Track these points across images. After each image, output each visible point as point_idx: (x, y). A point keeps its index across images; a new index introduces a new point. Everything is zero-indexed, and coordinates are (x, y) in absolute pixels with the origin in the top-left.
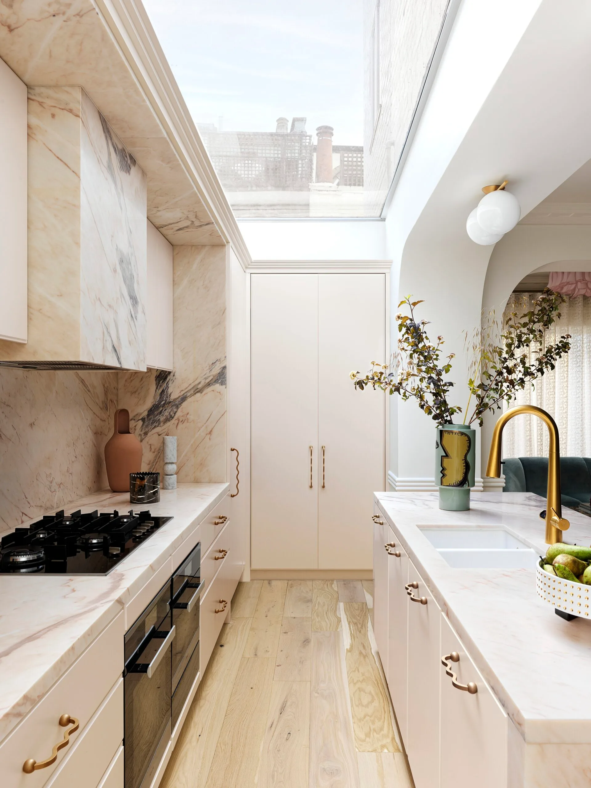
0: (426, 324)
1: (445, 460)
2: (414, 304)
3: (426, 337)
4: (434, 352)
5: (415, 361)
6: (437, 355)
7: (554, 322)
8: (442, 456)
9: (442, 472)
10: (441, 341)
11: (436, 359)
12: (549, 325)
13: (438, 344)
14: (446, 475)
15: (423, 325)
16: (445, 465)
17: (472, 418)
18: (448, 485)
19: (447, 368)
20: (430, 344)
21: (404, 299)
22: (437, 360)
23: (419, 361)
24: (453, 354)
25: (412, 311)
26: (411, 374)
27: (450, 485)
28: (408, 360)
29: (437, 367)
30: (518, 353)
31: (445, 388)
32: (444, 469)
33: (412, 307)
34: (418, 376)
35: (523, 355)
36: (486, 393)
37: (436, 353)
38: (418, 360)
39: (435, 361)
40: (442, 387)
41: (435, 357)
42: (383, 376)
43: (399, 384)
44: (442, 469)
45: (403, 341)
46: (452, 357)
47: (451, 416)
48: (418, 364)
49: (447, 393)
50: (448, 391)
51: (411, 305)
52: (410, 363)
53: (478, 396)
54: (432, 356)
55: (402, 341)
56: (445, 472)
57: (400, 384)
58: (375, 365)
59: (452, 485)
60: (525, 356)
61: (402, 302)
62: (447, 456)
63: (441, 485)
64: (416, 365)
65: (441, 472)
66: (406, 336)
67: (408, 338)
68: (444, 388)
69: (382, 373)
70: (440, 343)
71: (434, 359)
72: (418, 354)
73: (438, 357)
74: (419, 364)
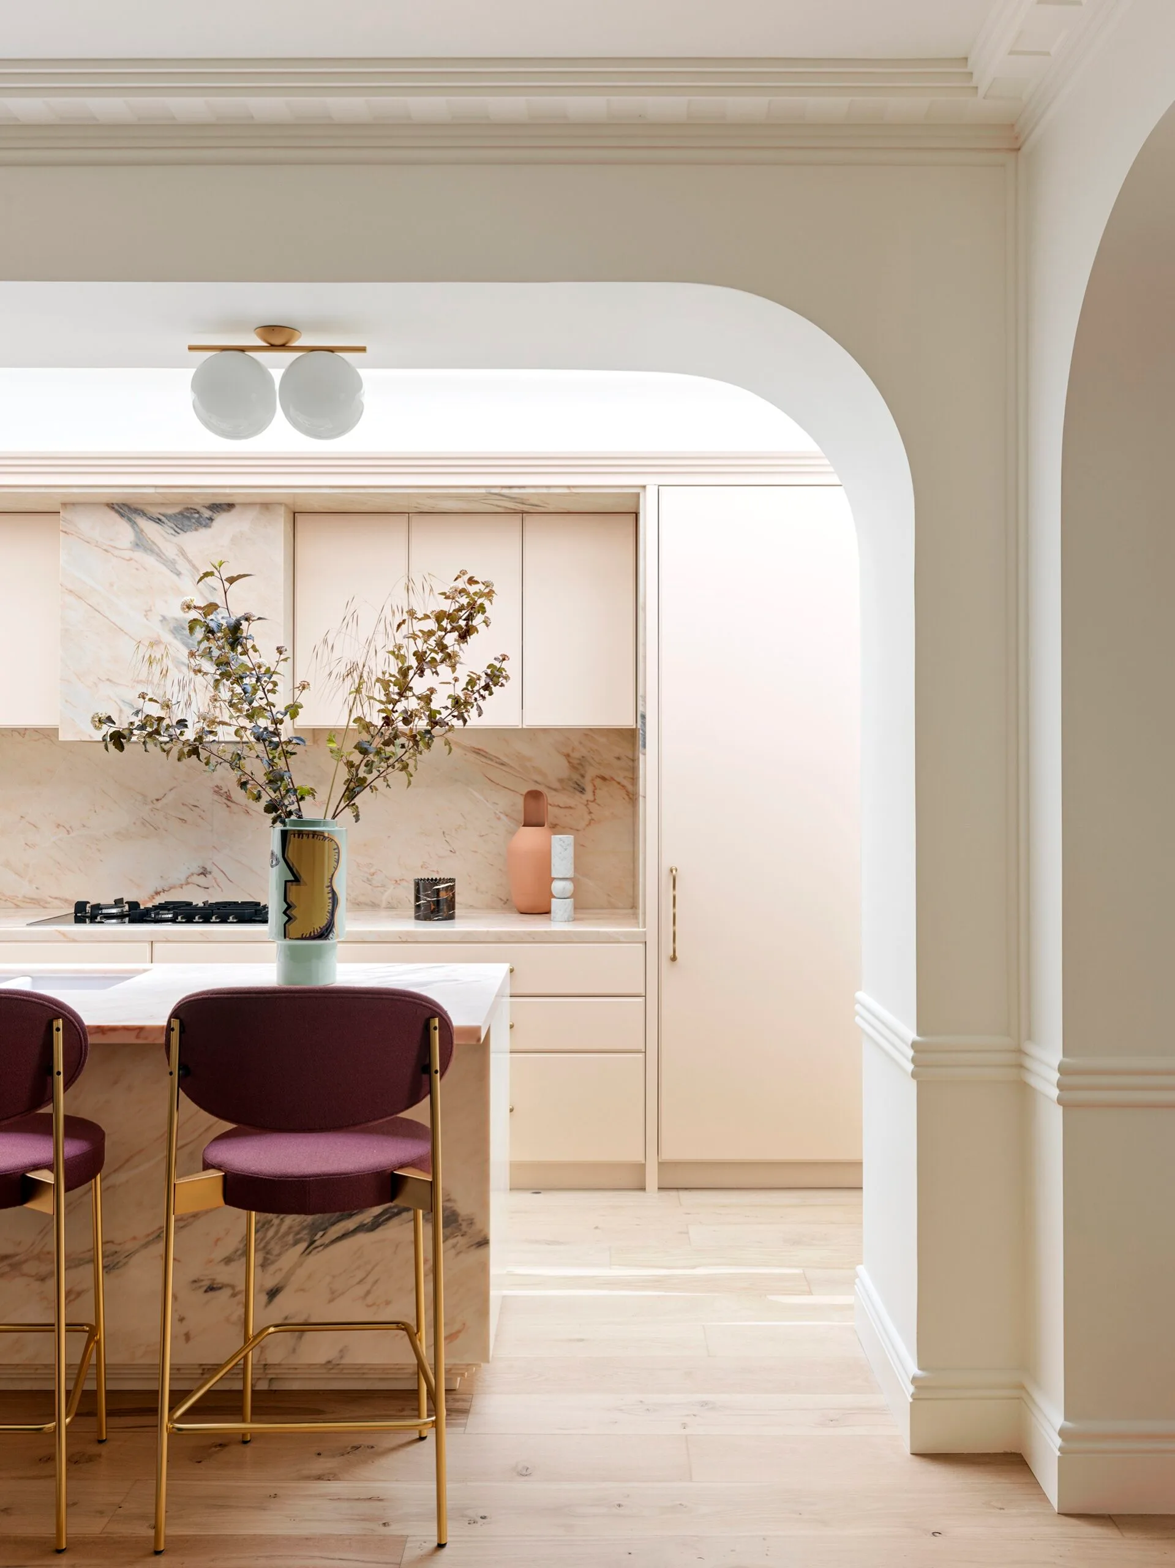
0: (253, 621)
1: (293, 888)
2: (232, 580)
3: (253, 647)
4: (270, 678)
5: (225, 694)
6: (275, 684)
7: (478, 632)
8: (286, 882)
9: (288, 912)
10: (282, 657)
11: (273, 691)
12: (468, 637)
13: (278, 662)
14: (296, 918)
15: (247, 623)
16: (292, 898)
17: (338, 806)
18: (300, 936)
19: (293, 710)
20: (260, 660)
21: (210, 569)
22: (275, 693)
23: (232, 696)
24: (306, 683)
25: (225, 593)
26: (218, 720)
27: (304, 936)
28: (211, 692)
29: (274, 706)
30: (419, 685)
31: (290, 748)
32: (289, 907)
33: (227, 585)
34: (230, 725)
35: (428, 690)
36: (364, 758)
37: (271, 680)
38: (231, 693)
39: (270, 695)
40: (284, 746)
41: (270, 686)
42: (165, 723)
43: (195, 740)
44: (286, 906)
45: (199, 656)
46: (304, 688)
47: (300, 803)
48: (230, 702)
49: (292, 760)
50: (295, 754)
51: (225, 582)
52: (215, 699)
53: (350, 765)
54: (265, 684)
55: (197, 654)
56: (293, 912)
57: (199, 739)
58: (147, 699)
59: (308, 936)
60: (432, 691)
61: (206, 575)
62: (297, 880)
63: (285, 937)
64: (227, 704)
65: (285, 913)
66: (205, 644)
67: (210, 648)
68: (287, 749)
69: (160, 719)
70: (282, 660)
71: (269, 691)
72: (231, 680)
73: (276, 688)
74: (234, 701)
